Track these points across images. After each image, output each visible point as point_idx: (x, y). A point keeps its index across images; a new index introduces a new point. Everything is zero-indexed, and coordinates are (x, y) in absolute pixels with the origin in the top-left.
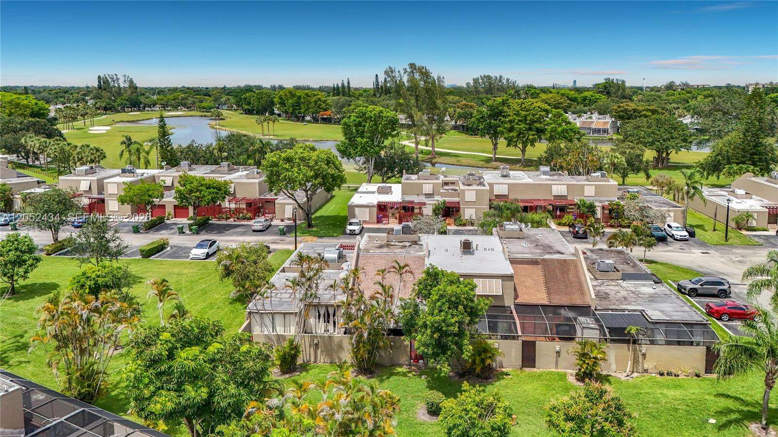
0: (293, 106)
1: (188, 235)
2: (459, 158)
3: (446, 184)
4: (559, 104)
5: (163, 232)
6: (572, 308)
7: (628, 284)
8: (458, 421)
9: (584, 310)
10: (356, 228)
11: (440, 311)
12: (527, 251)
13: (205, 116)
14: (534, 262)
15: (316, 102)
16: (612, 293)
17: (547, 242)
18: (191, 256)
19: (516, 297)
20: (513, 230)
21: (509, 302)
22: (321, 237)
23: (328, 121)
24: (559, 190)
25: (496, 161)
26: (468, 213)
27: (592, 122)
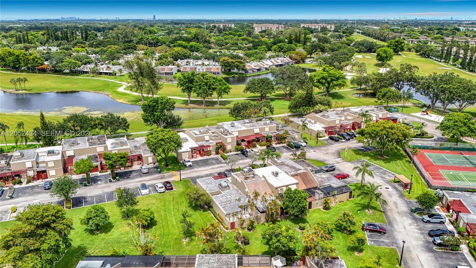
1: (114, 182)
3: (212, 133)
4: (185, 53)
5: (99, 182)
6: (313, 188)
7: (317, 175)
12: (290, 171)
14: (297, 175)
17: (291, 165)
23: (43, 71)
24: (257, 131)
25: (190, 103)
26: (229, 147)
27: (211, 68)
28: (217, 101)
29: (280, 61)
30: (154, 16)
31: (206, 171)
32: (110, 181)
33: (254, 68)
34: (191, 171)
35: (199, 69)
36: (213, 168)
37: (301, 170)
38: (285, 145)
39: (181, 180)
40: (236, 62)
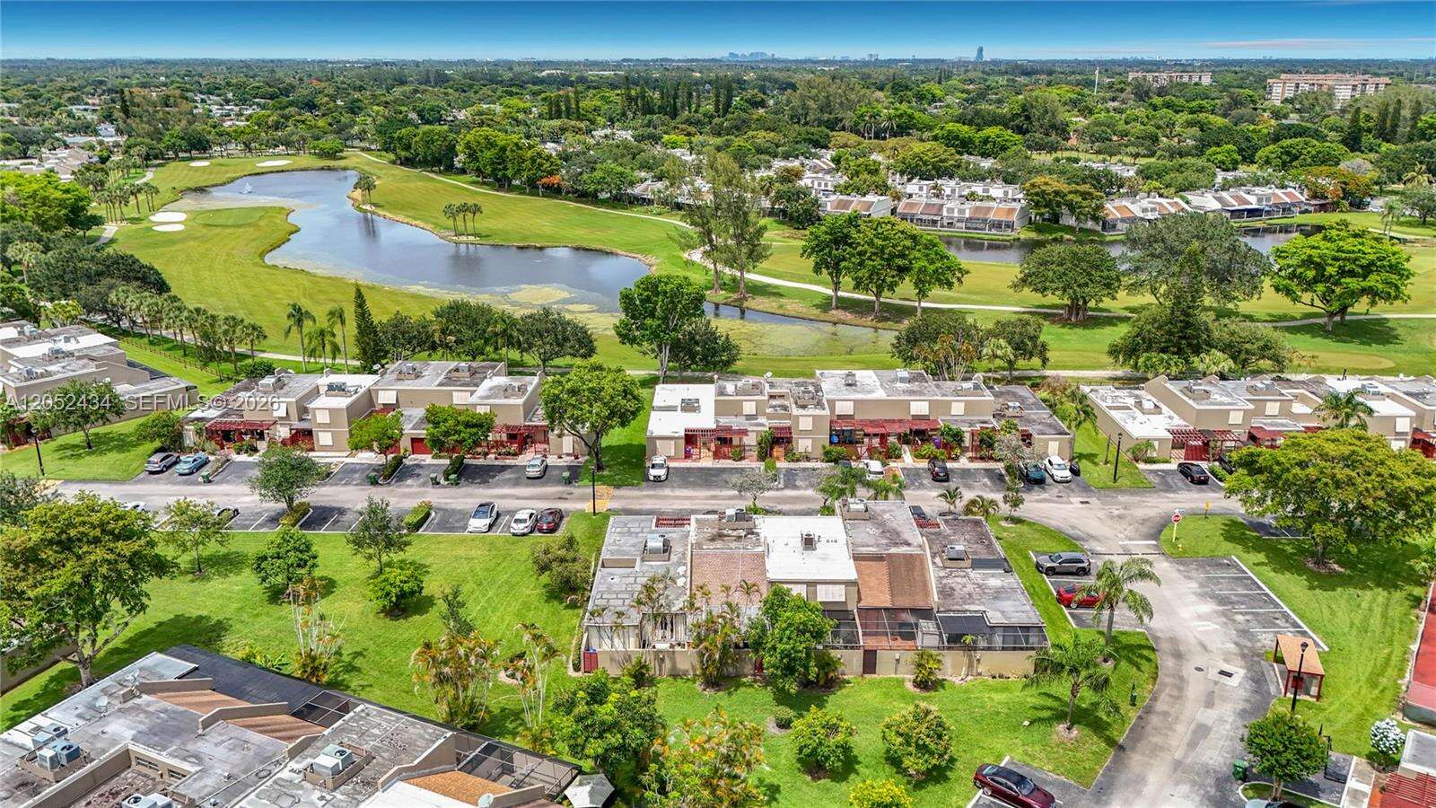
0: (493, 163)
1: (444, 487)
2: (783, 301)
3: (772, 397)
4: (941, 161)
5: (409, 482)
6: (914, 611)
7: (975, 575)
8: (809, 742)
9: (926, 613)
10: (661, 472)
11: (789, 638)
12: (872, 541)
13: (329, 169)
14: (879, 558)
15: (533, 160)
16: (957, 587)
17: (894, 525)
18: (470, 529)
19: (860, 600)
20: (858, 511)
21: (852, 607)
22: (618, 487)
23: (554, 191)
24: (919, 408)
25: (837, 308)
26: (803, 445)
27: (989, 209)
28: (915, 308)
29: (1252, 199)
30: (981, 50)
31: (686, 502)
32: (436, 483)
33: (1142, 215)
34: (652, 492)
35: (951, 210)
36: (714, 497)
37: (909, 545)
38: (1000, 466)
39: (595, 513)
40: (1070, 192)
